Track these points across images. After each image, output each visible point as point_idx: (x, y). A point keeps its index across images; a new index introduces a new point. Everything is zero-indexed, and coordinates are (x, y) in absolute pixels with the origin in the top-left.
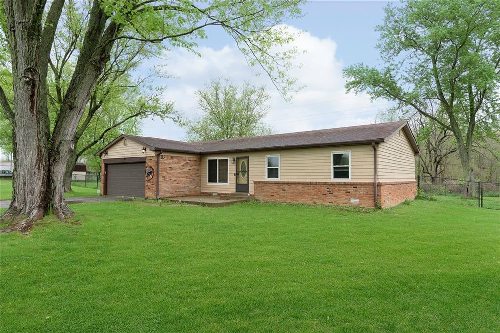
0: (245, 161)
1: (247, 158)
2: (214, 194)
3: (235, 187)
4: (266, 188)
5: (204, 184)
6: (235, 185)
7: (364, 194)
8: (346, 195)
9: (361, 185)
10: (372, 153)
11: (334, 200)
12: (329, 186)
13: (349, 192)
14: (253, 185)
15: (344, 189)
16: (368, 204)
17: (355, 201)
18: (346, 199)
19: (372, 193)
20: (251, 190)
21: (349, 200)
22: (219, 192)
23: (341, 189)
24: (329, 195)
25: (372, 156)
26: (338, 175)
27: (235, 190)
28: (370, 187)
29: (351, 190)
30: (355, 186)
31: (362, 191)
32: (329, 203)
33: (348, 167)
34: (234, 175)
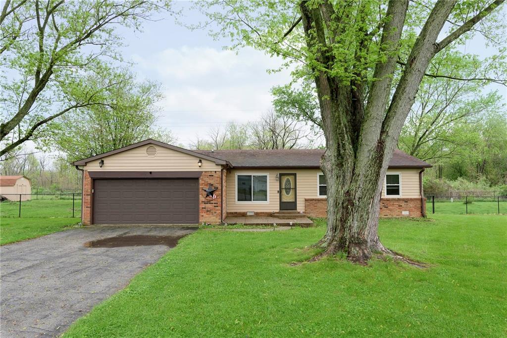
0: (291, 178)
1: (295, 175)
2: (248, 214)
3: (279, 205)
4: (320, 205)
5: (232, 203)
6: (279, 203)
7: (413, 207)
8: (399, 209)
9: (411, 200)
10: (418, 175)
11: (388, 213)
12: (384, 202)
13: (401, 206)
14: (304, 202)
15: (397, 203)
16: (417, 214)
17: (405, 213)
18: (399, 212)
19: (419, 206)
20: (301, 208)
21: (401, 213)
22: (256, 211)
23: (395, 203)
24: (384, 208)
25: (418, 178)
26: (390, 192)
27: (279, 208)
28: (418, 201)
29: (403, 204)
30: (406, 201)
31: (411, 205)
32: (385, 215)
33: (399, 186)
34: (277, 192)
